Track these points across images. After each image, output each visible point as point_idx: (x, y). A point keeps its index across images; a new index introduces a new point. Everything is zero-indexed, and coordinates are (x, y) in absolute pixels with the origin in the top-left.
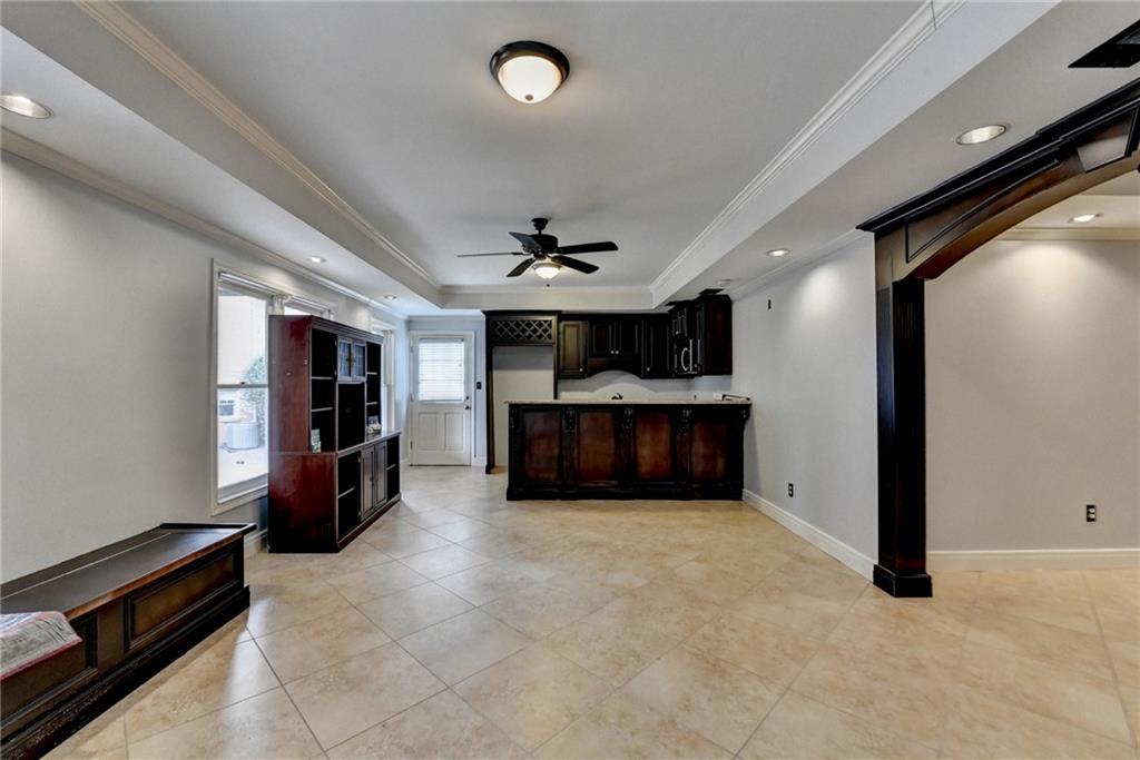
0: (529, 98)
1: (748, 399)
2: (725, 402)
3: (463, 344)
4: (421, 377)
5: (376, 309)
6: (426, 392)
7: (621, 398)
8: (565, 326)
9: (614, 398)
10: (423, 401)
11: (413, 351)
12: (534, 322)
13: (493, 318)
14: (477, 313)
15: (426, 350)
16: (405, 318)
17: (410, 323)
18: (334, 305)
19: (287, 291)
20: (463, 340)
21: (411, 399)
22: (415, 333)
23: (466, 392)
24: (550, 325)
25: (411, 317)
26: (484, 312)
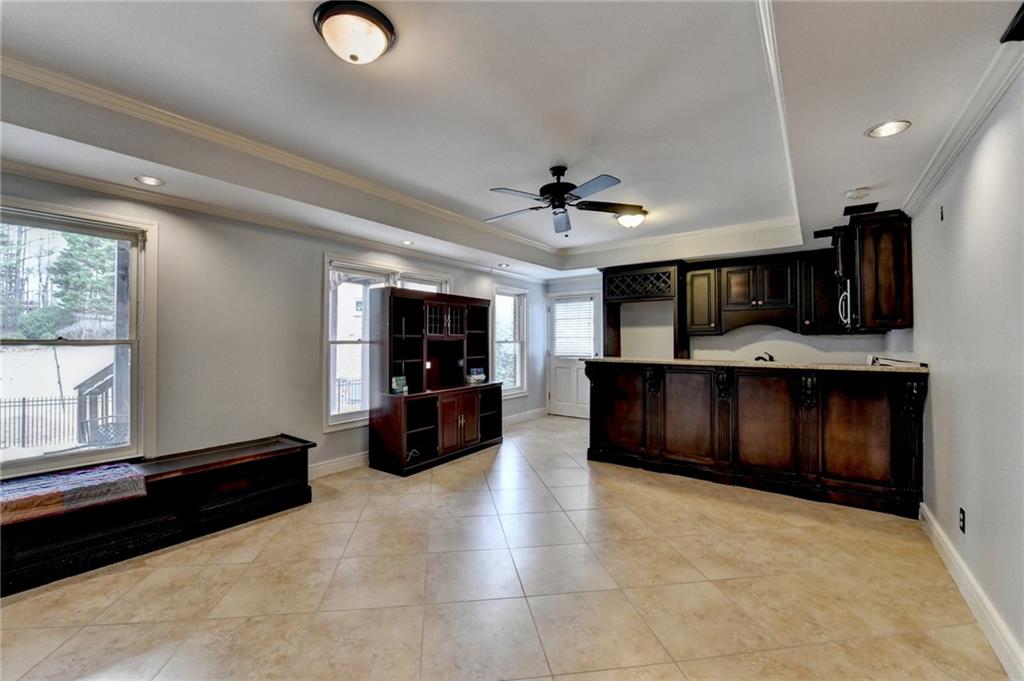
0: (354, 58)
1: (924, 365)
2: (877, 368)
3: (592, 303)
4: (557, 335)
5: (500, 276)
6: (562, 348)
7: (771, 359)
8: (692, 276)
9: (758, 359)
10: (557, 357)
11: (550, 310)
12: (652, 275)
13: (611, 275)
14: (594, 273)
15: (561, 310)
16: (541, 282)
17: (547, 286)
18: (448, 276)
19: (396, 270)
20: (591, 299)
21: (549, 354)
22: (551, 295)
23: (595, 349)
24: (669, 277)
25: (548, 280)
26: (601, 270)
